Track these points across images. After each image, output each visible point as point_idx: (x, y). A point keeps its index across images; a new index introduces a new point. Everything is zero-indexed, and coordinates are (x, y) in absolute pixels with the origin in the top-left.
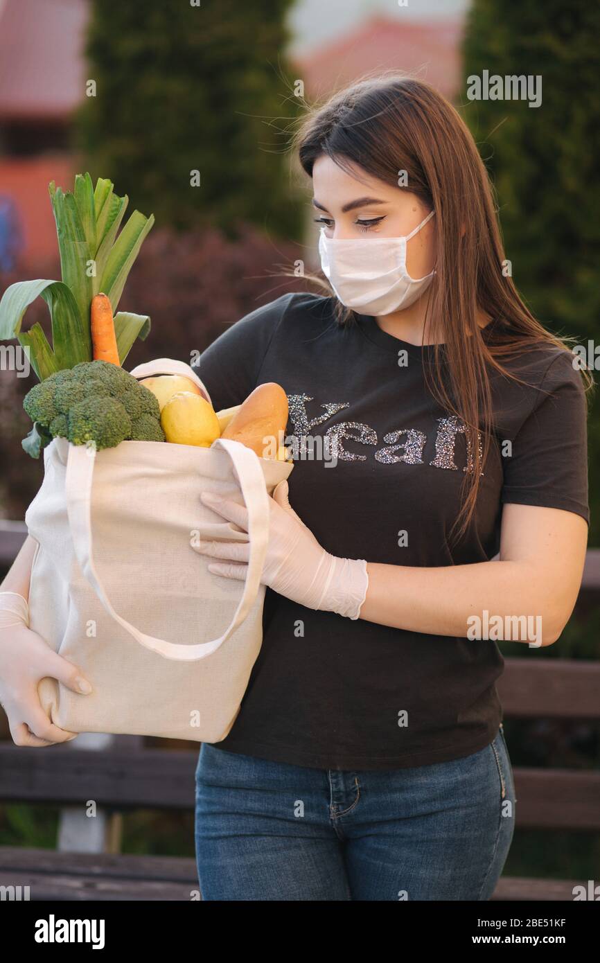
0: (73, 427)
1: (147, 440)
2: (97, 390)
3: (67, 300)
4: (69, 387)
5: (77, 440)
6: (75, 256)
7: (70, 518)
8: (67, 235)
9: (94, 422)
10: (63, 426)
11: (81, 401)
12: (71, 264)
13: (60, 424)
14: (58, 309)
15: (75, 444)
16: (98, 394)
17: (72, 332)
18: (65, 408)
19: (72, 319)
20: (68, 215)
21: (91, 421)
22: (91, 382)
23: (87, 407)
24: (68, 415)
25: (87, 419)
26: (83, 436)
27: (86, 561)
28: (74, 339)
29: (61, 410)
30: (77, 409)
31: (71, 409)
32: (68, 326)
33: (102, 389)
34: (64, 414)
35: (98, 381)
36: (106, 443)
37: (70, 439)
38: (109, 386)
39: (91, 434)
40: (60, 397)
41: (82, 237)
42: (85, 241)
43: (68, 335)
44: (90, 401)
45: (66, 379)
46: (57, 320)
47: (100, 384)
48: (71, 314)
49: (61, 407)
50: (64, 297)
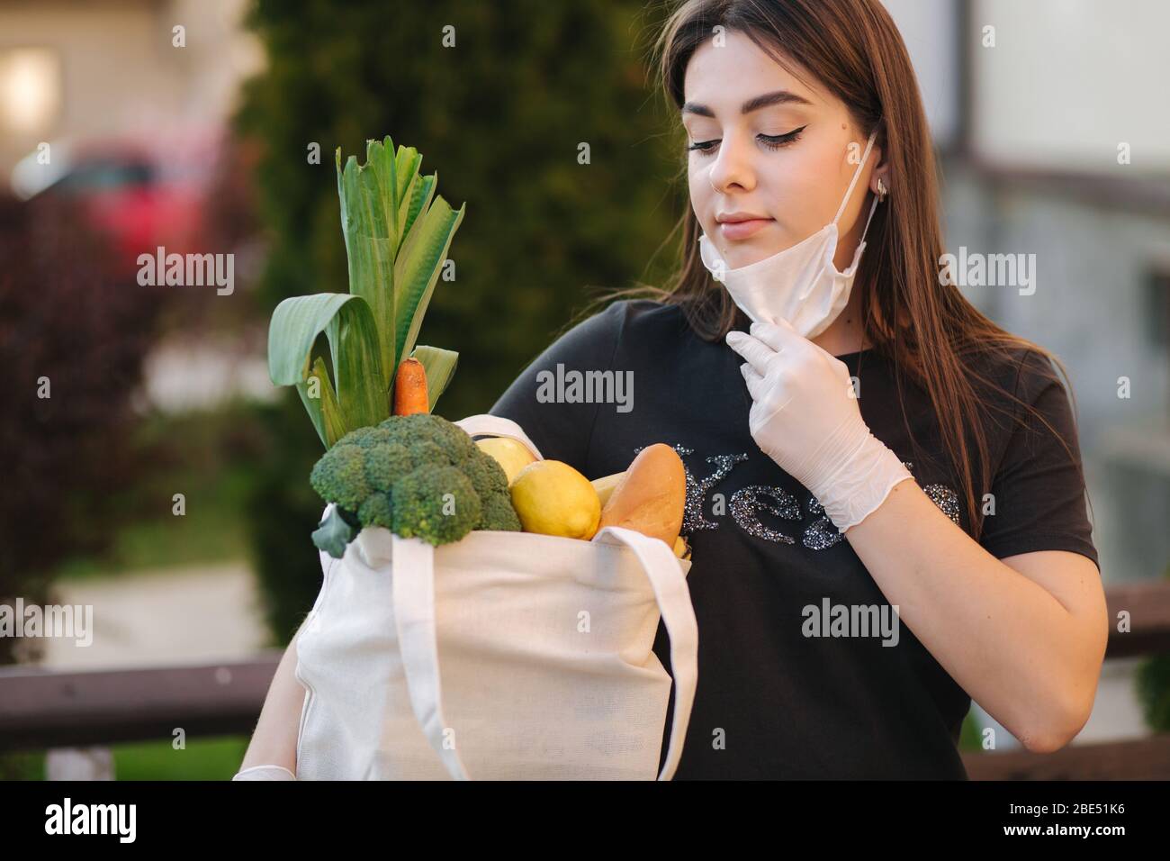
0: (401, 510)
1: (503, 530)
2: (432, 456)
3: (363, 323)
4: (389, 451)
5: (406, 530)
6: (372, 259)
7: (403, 649)
8: (361, 227)
9: (434, 503)
10: (382, 509)
11: (408, 472)
12: (365, 271)
13: (377, 507)
14: (349, 338)
15: (402, 537)
16: (433, 461)
17: (366, 372)
18: (386, 482)
19: (368, 353)
20: (364, 197)
21: (430, 501)
22: (420, 444)
23: (422, 481)
24: (390, 493)
25: (422, 498)
26: (418, 525)
27: (431, 712)
28: (368, 382)
29: (379, 487)
30: (406, 484)
31: (396, 484)
32: (360, 362)
33: (439, 454)
34: (383, 492)
35: (430, 443)
36: (451, 536)
37: (395, 529)
38: (449, 451)
39: (430, 521)
40: (377, 465)
41: (383, 233)
42: (387, 237)
43: (361, 378)
44: (425, 472)
45: (378, 439)
46: (346, 353)
47: (436, 447)
48: (367, 343)
49: (379, 481)
50: (358, 319)
